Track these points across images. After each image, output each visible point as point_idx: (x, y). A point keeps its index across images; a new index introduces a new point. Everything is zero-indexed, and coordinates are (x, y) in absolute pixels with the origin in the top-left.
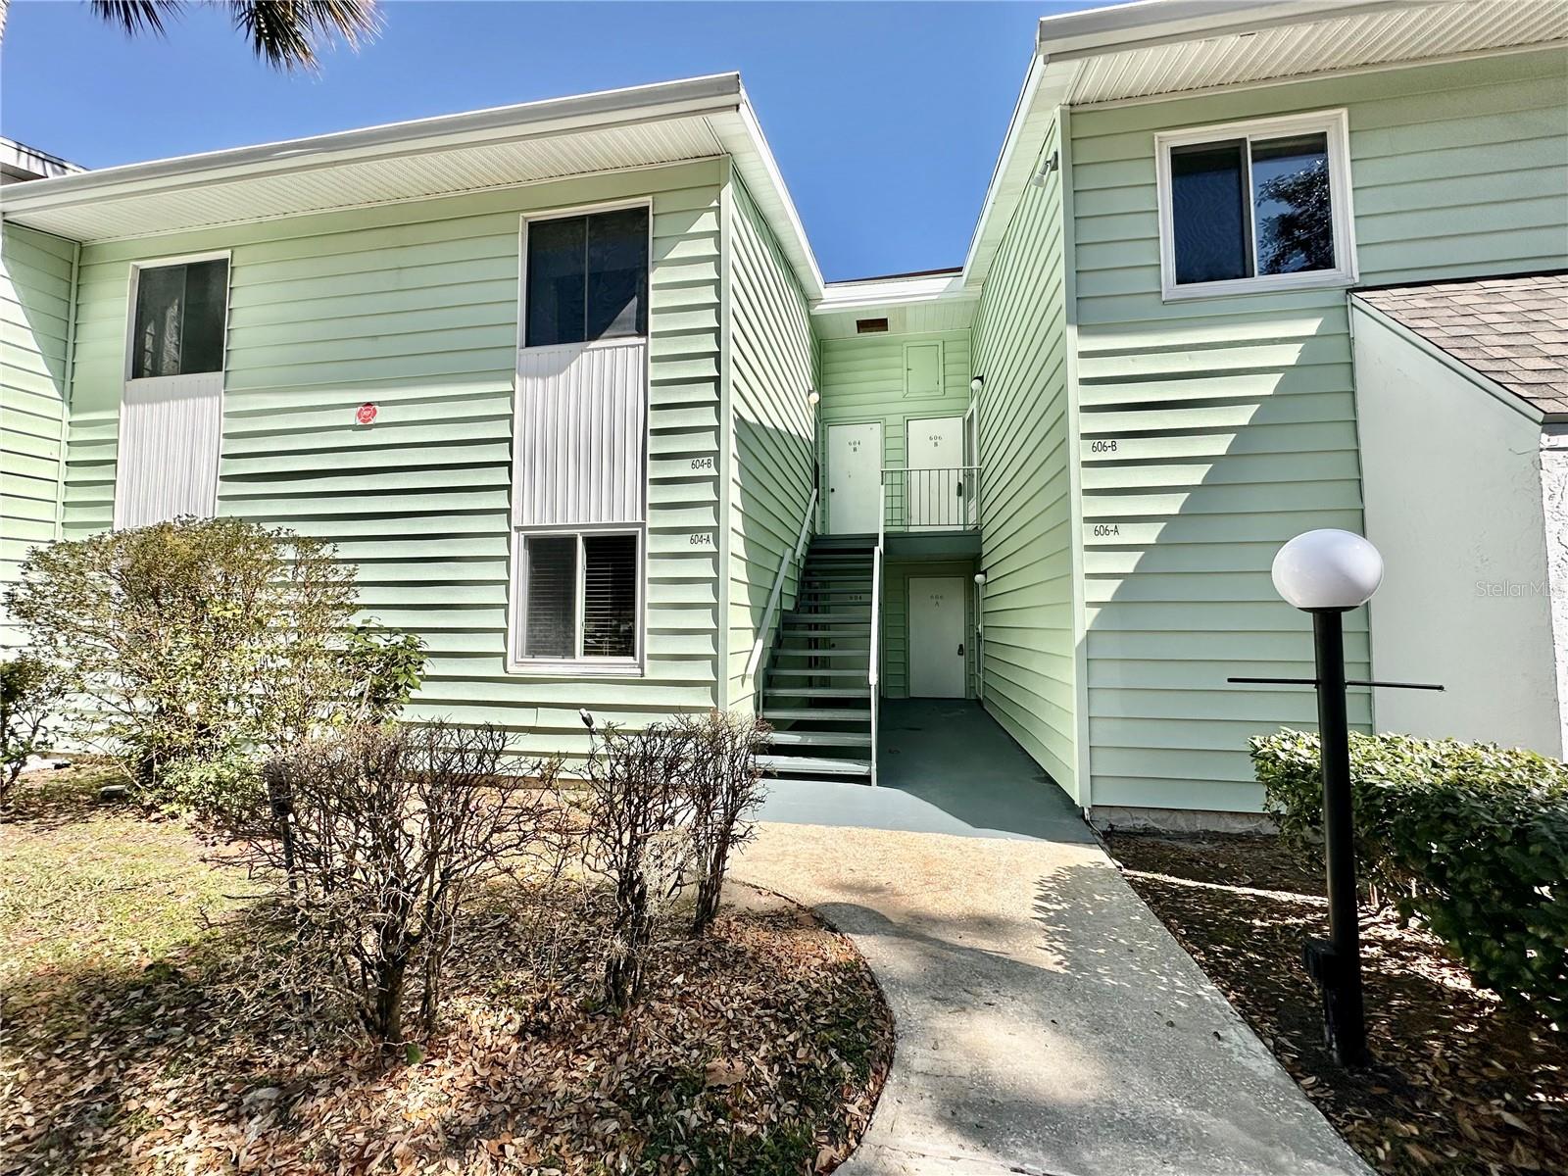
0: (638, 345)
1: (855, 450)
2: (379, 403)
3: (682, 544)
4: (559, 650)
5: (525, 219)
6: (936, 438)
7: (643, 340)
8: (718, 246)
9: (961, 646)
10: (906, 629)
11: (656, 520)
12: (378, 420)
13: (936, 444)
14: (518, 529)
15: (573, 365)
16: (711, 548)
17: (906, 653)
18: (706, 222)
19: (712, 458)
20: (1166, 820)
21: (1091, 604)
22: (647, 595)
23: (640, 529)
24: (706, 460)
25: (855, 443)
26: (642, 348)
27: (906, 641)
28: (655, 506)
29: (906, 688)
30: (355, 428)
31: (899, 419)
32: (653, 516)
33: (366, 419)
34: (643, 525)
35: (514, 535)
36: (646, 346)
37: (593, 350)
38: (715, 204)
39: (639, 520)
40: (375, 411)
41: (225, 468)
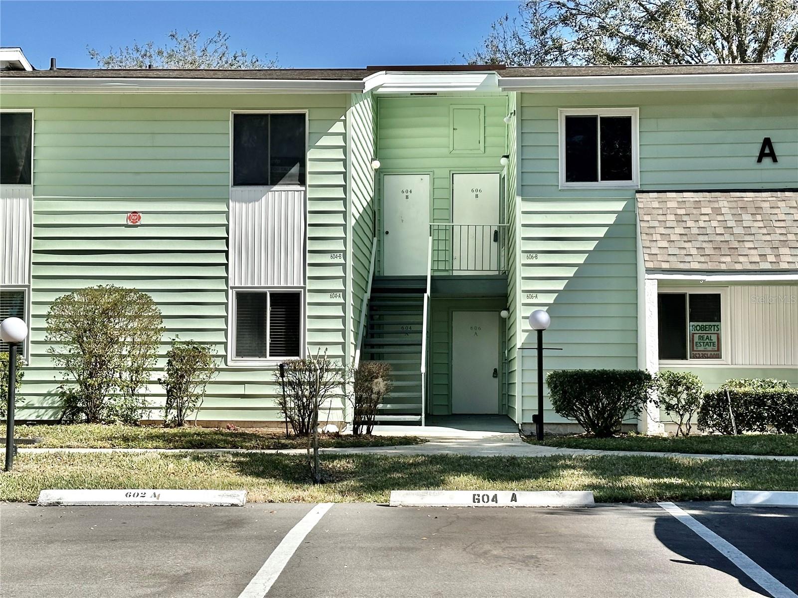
0: (301, 191)
1: (407, 197)
2: (143, 213)
3: (325, 298)
4: (257, 353)
5: (232, 112)
6: (477, 190)
7: (303, 188)
8: (345, 141)
9: (495, 370)
10: (449, 354)
11: (311, 285)
12: (142, 222)
13: (477, 196)
14: (232, 288)
15: (264, 199)
16: (342, 301)
17: (449, 376)
18: (338, 127)
19: (342, 254)
20: (555, 429)
21: (524, 331)
22: (307, 324)
23: (302, 290)
24: (338, 254)
25: (407, 191)
26: (303, 192)
27: (449, 366)
28: (310, 278)
29: (449, 406)
30: (127, 226)
31: (445, 173)
32: (309, 283)
33: (134, 221)
34: (304, 288)
35: (230, 291)
36: (305, 192)
37: (275, 191)
38: (343, 118)
39: (302, 285)
40: (140, 218)
41: (35, 245)
